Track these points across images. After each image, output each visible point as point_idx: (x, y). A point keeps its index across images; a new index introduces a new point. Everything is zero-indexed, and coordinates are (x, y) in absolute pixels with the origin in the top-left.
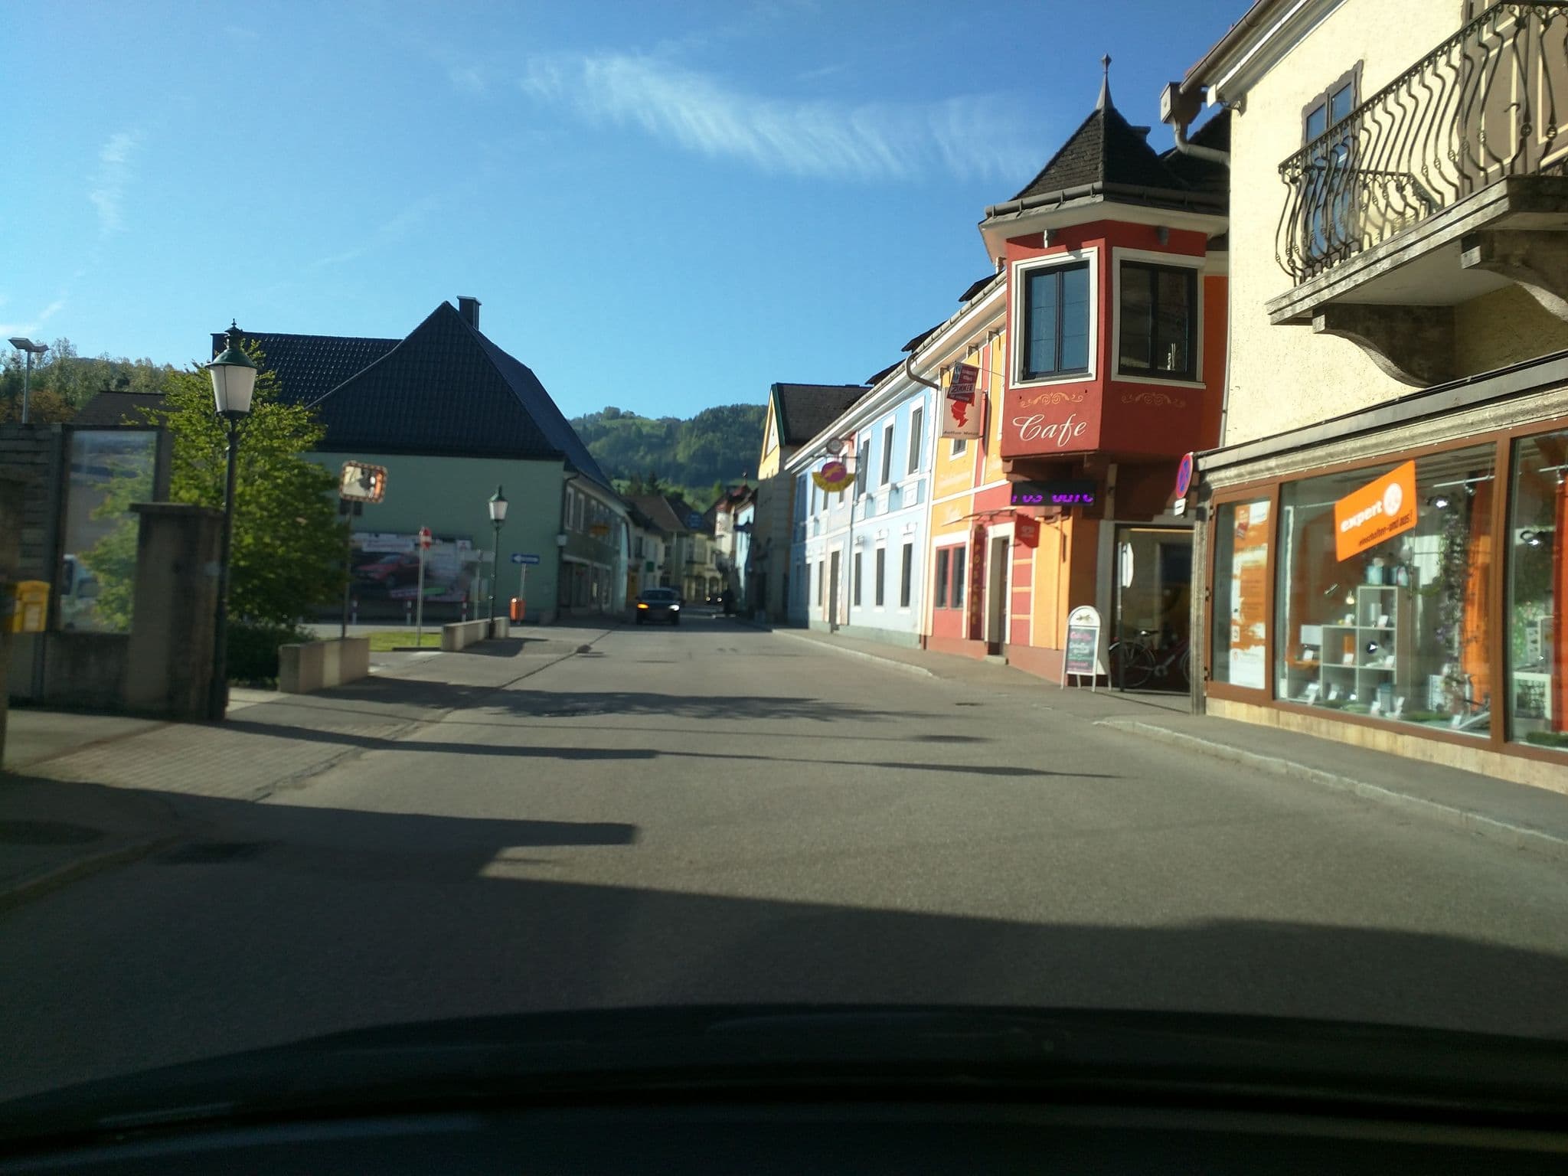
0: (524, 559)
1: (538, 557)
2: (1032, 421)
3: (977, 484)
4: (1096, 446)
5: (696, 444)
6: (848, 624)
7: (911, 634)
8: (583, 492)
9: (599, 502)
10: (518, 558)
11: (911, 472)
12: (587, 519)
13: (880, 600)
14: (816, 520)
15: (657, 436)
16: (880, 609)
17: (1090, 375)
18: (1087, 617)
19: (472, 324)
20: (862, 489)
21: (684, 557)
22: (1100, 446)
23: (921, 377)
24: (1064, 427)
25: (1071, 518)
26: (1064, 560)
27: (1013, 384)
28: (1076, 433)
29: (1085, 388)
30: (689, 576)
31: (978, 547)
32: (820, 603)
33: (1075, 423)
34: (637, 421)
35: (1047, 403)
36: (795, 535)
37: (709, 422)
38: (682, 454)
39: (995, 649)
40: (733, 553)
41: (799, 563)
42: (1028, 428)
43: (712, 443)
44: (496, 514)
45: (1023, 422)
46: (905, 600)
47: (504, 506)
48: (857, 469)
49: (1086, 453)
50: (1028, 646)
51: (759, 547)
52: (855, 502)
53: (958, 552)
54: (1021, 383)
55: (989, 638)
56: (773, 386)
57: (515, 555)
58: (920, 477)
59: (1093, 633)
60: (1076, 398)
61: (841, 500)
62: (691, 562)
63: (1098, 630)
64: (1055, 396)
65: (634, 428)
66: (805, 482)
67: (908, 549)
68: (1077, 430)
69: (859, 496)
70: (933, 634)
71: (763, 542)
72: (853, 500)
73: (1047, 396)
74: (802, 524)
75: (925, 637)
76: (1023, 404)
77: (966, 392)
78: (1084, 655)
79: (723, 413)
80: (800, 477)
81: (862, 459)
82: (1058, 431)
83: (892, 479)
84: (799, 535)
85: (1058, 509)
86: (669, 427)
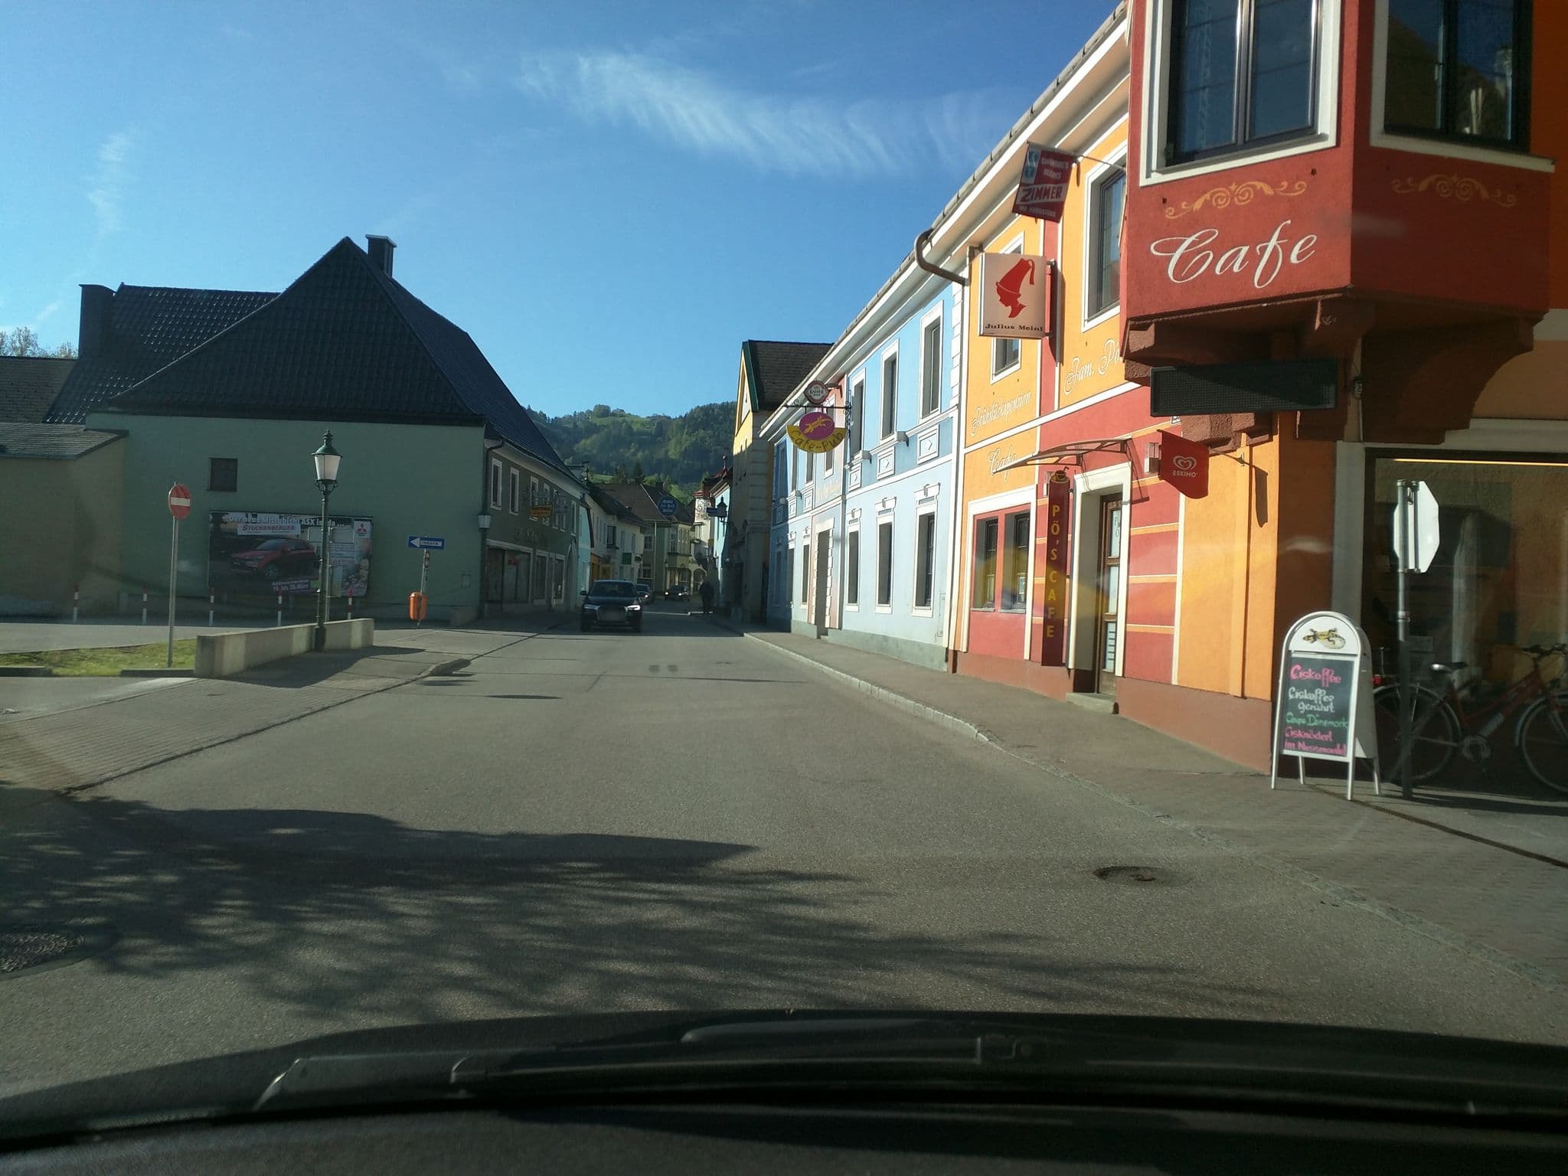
0: (423, 543)
1: (442, 540)
2: (1193, 244)
3: (1045, 408)
4: (1344, 279)
5: (687, 441)
6: (840, 628)
7: (932, 648)
8: (516, 467)
9: (542, 480)
10: (416, 542)
11: (926, 413)
12: (524, 499)
13: (885, 596)
14: (800, 495)
15: (647, 434)
16: (885, 609)
17: (1323, 138)
18: (1331, 635)
19: (382, 269)
20: (857, 446)
21: (667, 548)
22: (1352, 281)
23: (941, 267)
24: (1265, 248)
25: (1276, 438)
26: (1262, 519)
27: (1148, 176)
28: (1294, 259)
29: (1312, 165)
30: (672, 569)
31: (1056, 509)
32: (804, 600)
33: (1289, 239)
34: (627, 419)
35: (1223, 204)
36: (775, 516)
37: (700, 420)
38: (673, 451)
39: (1087, 681)
40: (711, 541)
41: (780, 549)
42: (1184, 260)
43: (703, 439)
44: (323, 472)
45: (1173, 247)
46: (924, 596)
47: (334, 462)
48: (847, 422)
49: (1319, 297)
50: (1169, 684)
51: (735, 532)
52: (847, 467)
53: (1013, 521)
54: (1163, 173)
55: (1075, 664)
56: (744, 343)
57: (412, 538)
58: (940, 418)
59: (1344, 668)
60: (1290, 189)
61: (829, 464)
62: (673, 554)
63: (1357, 662)
64: (1241, 189)
65: (624, 425)
66: (784, 451)
67: (927, 523)
68: (1296, 251)
69: (852, 457)
70: (967, 649)
71: (739, 527)
72: (845, 463)
73: (1222, 191)
74: (782, 501)
75: (955, 652)
76: (1170, 213)
77: (1050, 200)
78: (1323, 716)
79: (713, 410)
80: (778, 446)
81: (854, 409)
82: (1252, 259)
83: (900, 425)
84: (780, 515)
85: (1247, 420)
86: (660, 424)
